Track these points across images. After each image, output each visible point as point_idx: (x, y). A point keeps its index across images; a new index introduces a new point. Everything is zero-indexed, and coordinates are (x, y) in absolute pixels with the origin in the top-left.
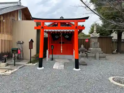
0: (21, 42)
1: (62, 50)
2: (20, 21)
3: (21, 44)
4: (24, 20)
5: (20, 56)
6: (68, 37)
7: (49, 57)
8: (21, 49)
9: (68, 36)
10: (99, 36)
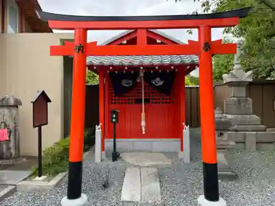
0: (12, 102)
1: (143, 123)
2: (11, 34)
3: (9, 106)
4: (27, 31)
5: (9, 149)
6: (161, 83)
7: (103, 149)
8: (12, 126)
9: (162, 79)
10: (251, 80)
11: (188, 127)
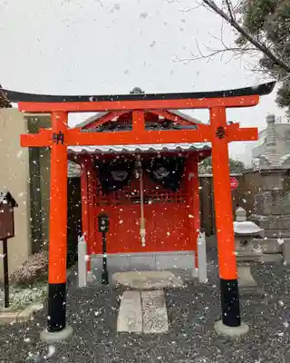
1: (142, 232)
6: (166, 174)
7: (89, 268)
11: (203, 235)
